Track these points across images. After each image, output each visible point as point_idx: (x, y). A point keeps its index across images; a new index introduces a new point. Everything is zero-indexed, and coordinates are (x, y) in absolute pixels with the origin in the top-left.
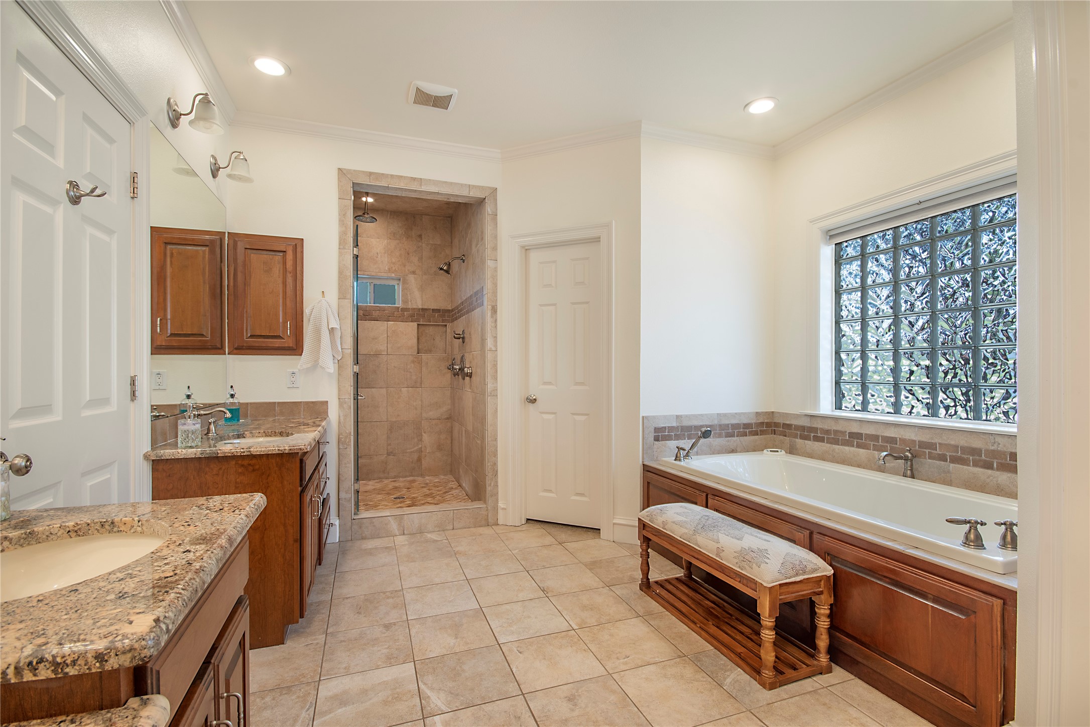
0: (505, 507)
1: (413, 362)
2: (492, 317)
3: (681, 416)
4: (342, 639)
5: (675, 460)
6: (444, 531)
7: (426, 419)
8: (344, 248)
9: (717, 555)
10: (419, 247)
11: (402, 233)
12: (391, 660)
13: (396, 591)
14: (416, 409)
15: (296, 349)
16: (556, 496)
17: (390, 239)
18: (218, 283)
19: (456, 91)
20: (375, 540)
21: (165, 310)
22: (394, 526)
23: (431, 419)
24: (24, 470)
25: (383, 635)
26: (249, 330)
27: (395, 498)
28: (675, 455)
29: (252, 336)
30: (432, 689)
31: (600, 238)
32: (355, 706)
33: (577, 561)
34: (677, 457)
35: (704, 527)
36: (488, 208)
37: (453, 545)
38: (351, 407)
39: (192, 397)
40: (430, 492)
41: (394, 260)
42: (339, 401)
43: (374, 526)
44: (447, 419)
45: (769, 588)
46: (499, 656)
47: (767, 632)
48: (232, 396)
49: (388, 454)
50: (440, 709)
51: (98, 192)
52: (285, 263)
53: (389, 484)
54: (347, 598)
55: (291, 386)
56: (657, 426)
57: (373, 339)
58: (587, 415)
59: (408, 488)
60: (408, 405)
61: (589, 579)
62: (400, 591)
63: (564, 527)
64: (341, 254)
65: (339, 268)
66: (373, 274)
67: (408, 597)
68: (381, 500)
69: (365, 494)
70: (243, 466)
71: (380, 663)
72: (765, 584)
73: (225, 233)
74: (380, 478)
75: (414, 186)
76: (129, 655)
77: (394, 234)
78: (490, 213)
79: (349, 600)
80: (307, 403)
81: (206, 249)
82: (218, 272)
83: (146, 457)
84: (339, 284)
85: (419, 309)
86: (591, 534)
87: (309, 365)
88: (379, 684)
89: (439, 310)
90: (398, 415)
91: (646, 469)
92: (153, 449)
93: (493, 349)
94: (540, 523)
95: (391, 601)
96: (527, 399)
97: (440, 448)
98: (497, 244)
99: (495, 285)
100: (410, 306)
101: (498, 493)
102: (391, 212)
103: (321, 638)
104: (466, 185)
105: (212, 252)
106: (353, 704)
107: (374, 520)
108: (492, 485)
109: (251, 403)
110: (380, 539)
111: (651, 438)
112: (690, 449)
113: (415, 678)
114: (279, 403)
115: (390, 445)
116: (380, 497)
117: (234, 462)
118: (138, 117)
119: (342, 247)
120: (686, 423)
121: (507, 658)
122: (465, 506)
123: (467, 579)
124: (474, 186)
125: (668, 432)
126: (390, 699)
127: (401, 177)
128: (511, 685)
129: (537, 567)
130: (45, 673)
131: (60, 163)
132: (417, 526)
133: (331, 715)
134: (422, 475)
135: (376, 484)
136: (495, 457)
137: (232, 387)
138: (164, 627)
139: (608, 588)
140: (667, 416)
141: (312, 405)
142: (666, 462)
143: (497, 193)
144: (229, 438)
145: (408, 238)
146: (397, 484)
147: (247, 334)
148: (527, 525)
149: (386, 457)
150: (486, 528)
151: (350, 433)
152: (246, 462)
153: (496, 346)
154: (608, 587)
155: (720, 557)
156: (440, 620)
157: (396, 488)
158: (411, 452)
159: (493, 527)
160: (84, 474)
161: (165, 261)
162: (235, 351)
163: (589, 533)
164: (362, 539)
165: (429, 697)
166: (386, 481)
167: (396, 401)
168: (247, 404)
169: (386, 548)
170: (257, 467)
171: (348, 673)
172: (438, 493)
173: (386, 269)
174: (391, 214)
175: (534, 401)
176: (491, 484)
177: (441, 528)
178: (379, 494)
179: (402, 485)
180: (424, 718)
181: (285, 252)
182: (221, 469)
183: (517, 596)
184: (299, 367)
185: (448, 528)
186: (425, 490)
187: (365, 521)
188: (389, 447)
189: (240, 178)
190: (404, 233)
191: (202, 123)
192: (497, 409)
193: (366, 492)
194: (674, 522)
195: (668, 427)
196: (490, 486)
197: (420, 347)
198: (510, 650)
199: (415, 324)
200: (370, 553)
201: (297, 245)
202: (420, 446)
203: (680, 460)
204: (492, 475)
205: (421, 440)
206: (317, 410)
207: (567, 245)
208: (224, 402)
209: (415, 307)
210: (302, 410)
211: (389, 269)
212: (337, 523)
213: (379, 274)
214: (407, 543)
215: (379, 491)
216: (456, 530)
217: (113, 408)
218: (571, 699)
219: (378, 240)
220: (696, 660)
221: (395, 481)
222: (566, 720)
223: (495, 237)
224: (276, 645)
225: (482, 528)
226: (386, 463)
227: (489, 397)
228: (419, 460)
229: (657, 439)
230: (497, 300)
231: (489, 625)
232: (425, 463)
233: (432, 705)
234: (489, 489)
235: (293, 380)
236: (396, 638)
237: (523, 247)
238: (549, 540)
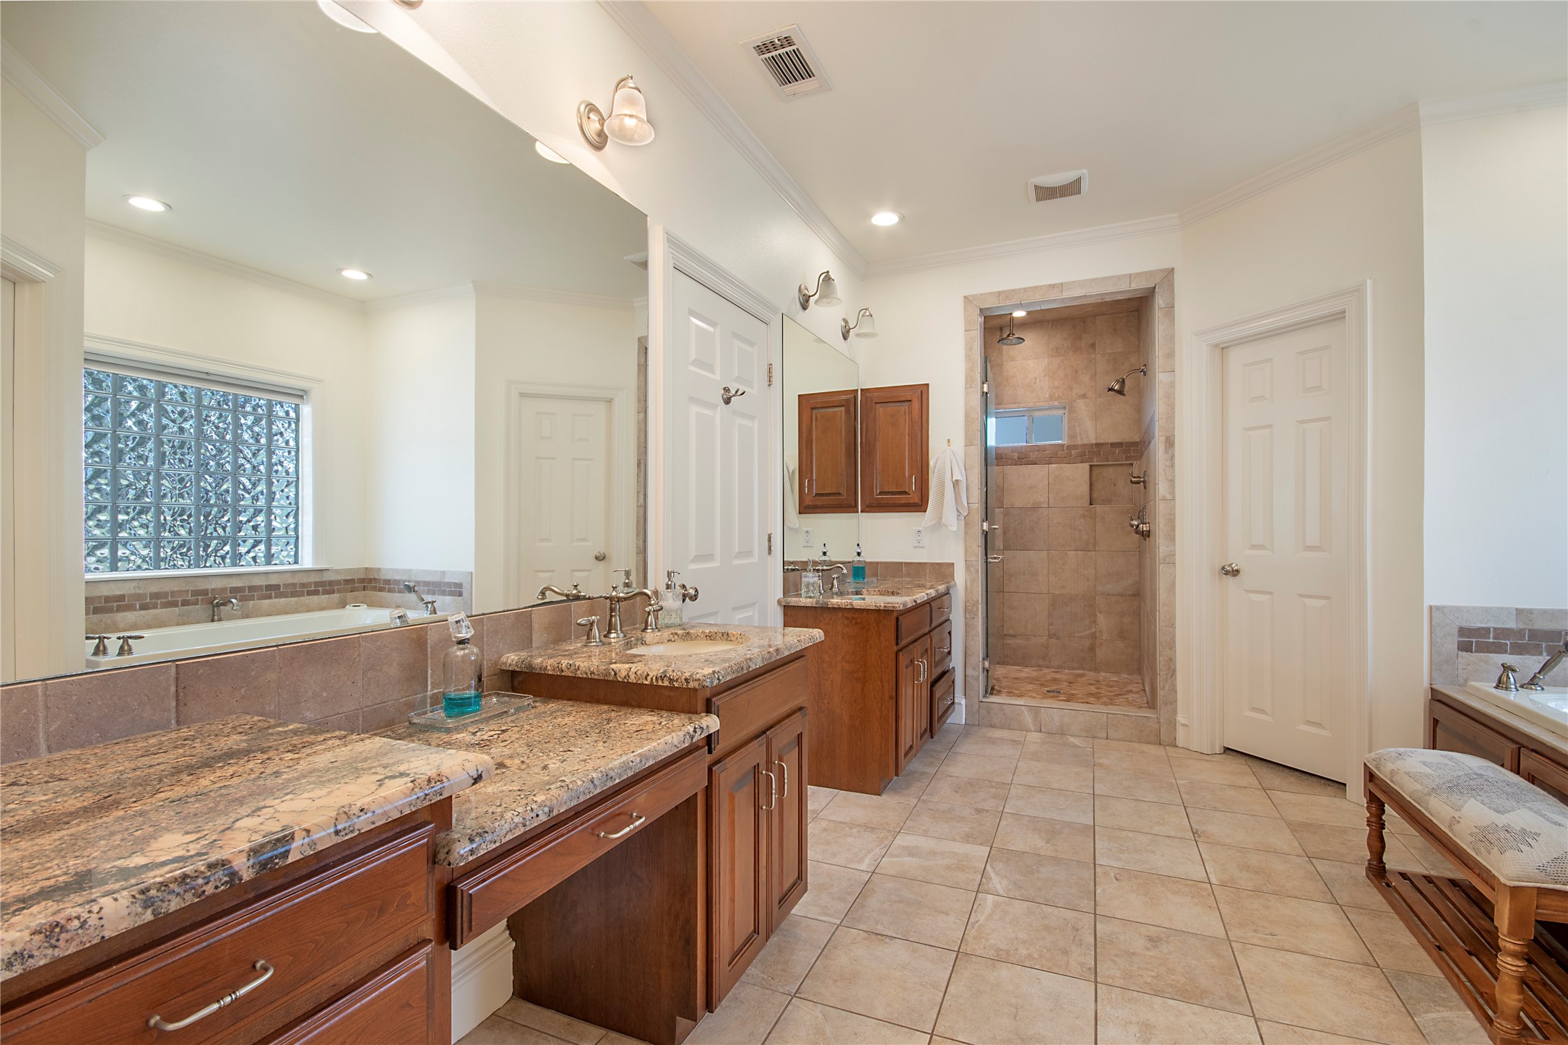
0: (1187, 723)
1: (1083, 516)
2: (1166, 452)
3: (1530, 611)
4: (932, 807)
5: (1497, 687)
6: (1093, 738)
7: (1102, 594)
8: (971, 387)
9: (1450, 827)
10: (1091, 361)
11: (1068, 346)
12: (968, 838)
13: (1003, 783)
14: (1088, 579)
15: (919, 505)
16: (1272, 721)
17: (1052, 356)
18: (853, 441)
19: (1085, 171)
20: (1005, 731)
21: (812, 472)
22: (1028, 718)
23: (1109, 595)
24: (694, 598)
25: (972, 817)
26: (878, 487)
27: (1048, 691)
28: (1497, 679)
29: (881, 493)
30: (997, 874)
31: (1344, 312)
32: (921, 860)
33: (1277, 815)
34: (1500, 681)
35: (1455, 787)
36: (1160, 301)
37: (1096, 756)
38: (978, 571)
39: (827, 554)
40: (1098, 691)
41: (1056, 384)
42: (966, 564)
43: (1004, 714)
44: (1134, 595)
45: (1510, 887)
46: (1088, 874)
47: (1509, 959)
48: (859, 554)
49: (1051, 636)
50: (996, 891)
51: (739, 393)
52: (910, 413)
53: (1048, 674)
54: (951, 776)
55: (917, 545)
56: (1464, 624)
57: (1030, 488)
58: (1328, 598)
59: (1070, 683)
60: (1076, 574)
61: (1283, 840)
62: (1008, 784)
63: (1287, 771)
64: (967, 394)
65: (966, 411)
66: (1031, 405)
67: (1013, 791)
68: (1030, 691)
69: (1015, 681)
70: (848, 618)
71: (957, 837)
72: (1503, 880)
73: (857, 390)
74: (1039, 666)
75: (1053, 295)
76: (698, 682)
77: (1057, 349)
78: (1163, 306)
79: (951, 778)
80: (932, 564)
81: (842, 409)
82: (853, 430)
83: (779, 602)
84: (965, 429)
85: (1092, 445)
86: (1331, 790)
87: (933, 523)
88: (949, 852)
89: (1122, 443)
90: (1063, 587)
91: (1437, 698)
92: (784, 597)
93: (1169, 497)
94: (1247, 758)
95: (994, 790)
96: (1223, 568)
97: (1122, 635)
98: (1174, 348)
99: (1171, 407)
100: (1079, 442)
101: (1176, 701)
102: (1053, 321)
103: (915, 801)
104: (1125, 275)
105: (848, 411)
106: (920, 858)
107: (1004, 707)
108: (1167, 688)
109: (881, 563)
110: (1009, 731)
111: (1451, 644)
112: (1539, 673)
113: (986, 860)
114: (906, 563)
115: (1052, 624)
116: (1030, 687)
117: (841, 614)
118: (772, 316)
119: (968, 386)
120: (1541, 625)
121: (1097, 879)
122: (1126, 711)
123: (1094, 794)
124: (1137, 274)
125: (1494, 638)
126: (953, 866)
127: (1037, 287)
128: (1086, 902)
129: (1204, 806)
130: (666, 683)
131: (717, 377)
132: (1057, 724)
133: (899, 859)
134: (1096, 670)
135: (1032, 672)
136: (1171, 649)
137: (858, 545)
138: (716, 676)
139: (1307, 859)
140: (1491, 608)
141: (937, 567)
142: (1478, 690)
143: (1173, 275)
144: (848, 594)
145: (1075, 351)
146: (1058, 676)
147: (876, 491)
148: (1224, 756)
149: (1047, 640)
150: (1155, 746)
151: (978, 601)
152: (850, 615)
153: (1172, 492)
154: (1309, 857)
155: (1452, 830)
156: (1038, 822)
157: (1055, 680)
158: (1081, 637)
159: (1167, 747)
160: (734, 609)
161: (812, 425)
162: (867, 509)
163: (1329, 788)
164: (991, 726)
165: (991, 878)
166: (1046, 671)
167: (1060, 568)
168: (877, 563)
169: (1013, 741)
170: (859, 620)
171: (925, 834)
172: (1108, 694)
173: (1047, 396)
174: (1052, 325)
175: (1235, 573)
176: (1164, 687)
177: (1090, 734)
178: (1030, 683)
179: (1064, 677)
180: (977, 892)
181: (910, 401)
182: (831, 619)
183: (1151, 828)
184: (923, 525)
185: (1100, 735)
186: (1092, 687)
187: (994, 706)
188: (1051, 627)
189: (866, 335)
190: (1070, 346)
191: (825, 300)
192: (1175, 583)
193: (1016, 679)
194: (1407, 774)
195: (1495, 629)
196: (1163, 689)
197: (1095, 496)
198: (1105, 874)
199: (1087, 466)
200: (993, 742)
201: (922, 391)
202: (1094, 630)
203: (1507, 689)
204: (1167, 674)
205: (1095, 622)
206: (943, 571)
207: (1299, 329)
208: (851, 560)
209: (1086, 442)
210: (928, 571)
211: (1051, 396)
212: (963, 702)
213: (1038, 404)
214: (1040, 741)
215: (1031, 680)
216: (1111, 741)
217: (755, 559)
218: (1154, 941)
219: (1036, 360)
220: (1393, 980)
221: (1058, 672)
222: (1133, 954)
223: (1171, 338)
224: (874, 794)
225: (1149, 746)
226: (1047, 648)
227: (1162, 566)
228: (1092, 648)
229: (1465, 647)
230: (1174, 428)
231: (1094, 843)
232: (1101, 653)
233: (991, 886)
234: (1162, 693)
235: (919, 538)
236: (983, 823)
237: (1216, 346)
238: (1251, 780)
